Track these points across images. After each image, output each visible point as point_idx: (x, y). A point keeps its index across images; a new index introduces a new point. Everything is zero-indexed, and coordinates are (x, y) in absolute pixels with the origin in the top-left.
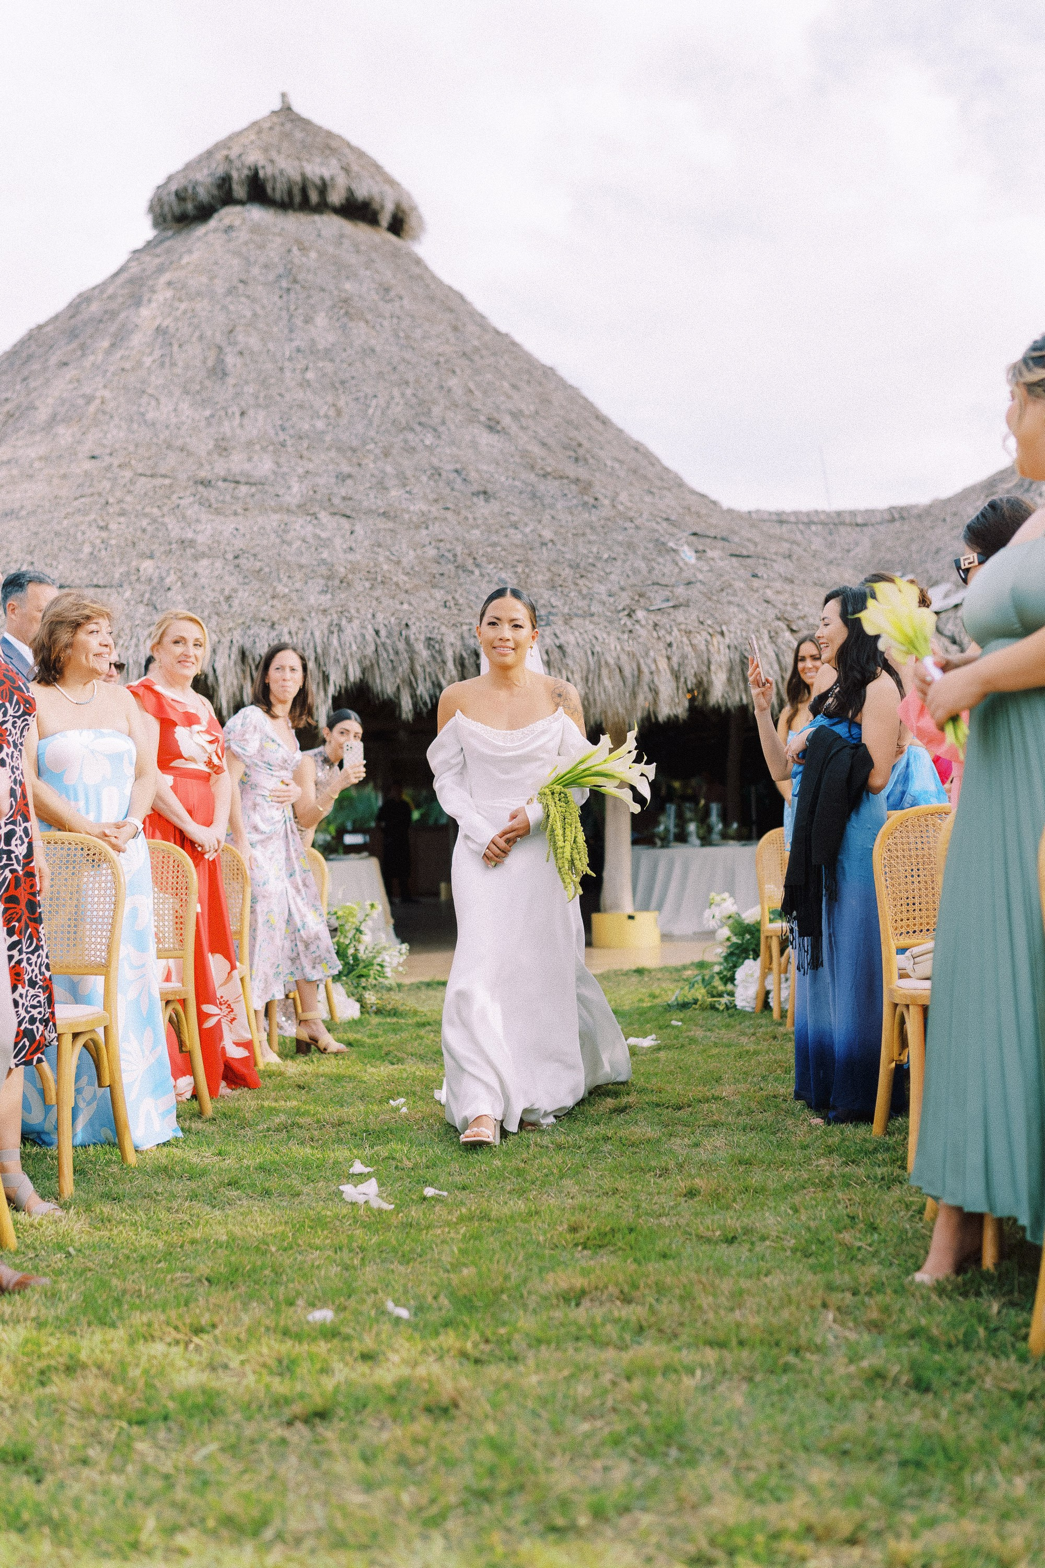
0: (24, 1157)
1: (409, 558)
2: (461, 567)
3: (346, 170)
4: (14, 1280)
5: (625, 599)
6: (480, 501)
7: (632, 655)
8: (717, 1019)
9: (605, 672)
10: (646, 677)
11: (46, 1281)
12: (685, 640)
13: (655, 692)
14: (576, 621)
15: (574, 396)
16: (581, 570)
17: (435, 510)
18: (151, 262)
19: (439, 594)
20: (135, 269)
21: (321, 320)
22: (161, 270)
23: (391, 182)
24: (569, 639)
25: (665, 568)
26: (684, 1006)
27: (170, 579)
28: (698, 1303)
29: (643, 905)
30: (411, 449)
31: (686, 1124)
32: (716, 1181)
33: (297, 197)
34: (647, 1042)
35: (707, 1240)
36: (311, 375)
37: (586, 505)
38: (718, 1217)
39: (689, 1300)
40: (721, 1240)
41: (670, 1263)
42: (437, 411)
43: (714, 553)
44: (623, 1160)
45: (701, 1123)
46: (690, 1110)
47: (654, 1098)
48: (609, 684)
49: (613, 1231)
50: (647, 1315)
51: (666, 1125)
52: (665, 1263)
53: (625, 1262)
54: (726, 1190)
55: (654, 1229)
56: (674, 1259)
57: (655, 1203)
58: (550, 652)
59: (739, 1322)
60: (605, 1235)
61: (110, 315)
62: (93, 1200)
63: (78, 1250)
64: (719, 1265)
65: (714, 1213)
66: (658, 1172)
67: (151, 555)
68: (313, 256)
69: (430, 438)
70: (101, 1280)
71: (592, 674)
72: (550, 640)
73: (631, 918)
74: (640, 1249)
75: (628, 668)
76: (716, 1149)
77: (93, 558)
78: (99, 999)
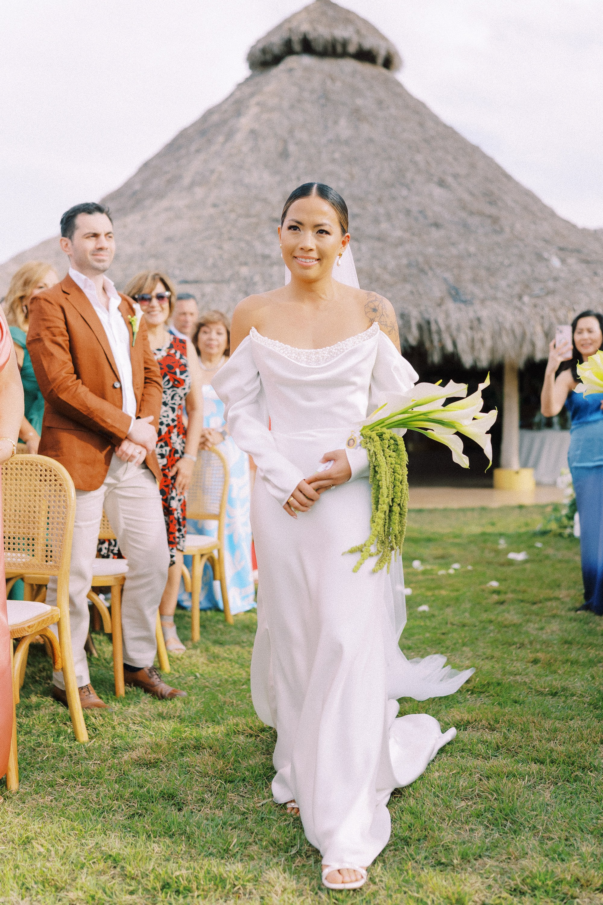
0: (176, 616)
1: (392, 264)
2: (422, 271)
3: (358, 32)
4: (168, 692)
5: (517, 289)
6: (433, 230)
7: (520, 324)
8: (562, 543)
9: (504, 334)
10: (528, 336)
11: (184, 693)
12: (552, 314)
13: (533, 345)
14: (488, 303)
15: (490, 162)
16: (491, 271)
17: (407, 235)
18: (247, 90)
19: (408, 287)
20: (238, 95)
21: (343, 122)
22: (252, 95)
23: (383, 38)
24: (484, 313)
25: (541, 270)
26: (544, 533)
27: (257, 278)
28: (531, 734)
29: (524, 465)
30: (394, 199)
31: (537, 615)
32: (550, 654)
33: (330, 49)
34: (520, 557)
35: (541, 693)
36: (337, 155)
37: (495, 232)
38: (549, 678)
39: (526, 732)
40: (549, 694)
41: (518, 707)
42: (409, 175)
43: (572, 261)
44: (499, 636)
45: (546, 614)
46: (540, 605)
47: (520, 597)
48: (506, 341)
49: (488, 684)
50: (502, 740)
51: (526, 615)
52: (515, 707)
53: (493, 704)
54: (555, 661)
55: (512, 683)
56: (520, 705)
57: (514, 667)
58: (472, 322)
59: (553, 748)
60: (484, 685)
61: (224, 122)
62: (209, 644)
63: (201, 675)
64: (545, 711)
65: (547, 676)
66: (518, 645)
67: (246, 264)
68: (338, 84)
69: (405, 192)
70: (213, 694)
71: (496, 335)
72: (471, 315)
73: (517, 473)
74: (503, 697)
75: (518, 331)
76: (553, 632)
77: (214, 265)
78: (216, 534)
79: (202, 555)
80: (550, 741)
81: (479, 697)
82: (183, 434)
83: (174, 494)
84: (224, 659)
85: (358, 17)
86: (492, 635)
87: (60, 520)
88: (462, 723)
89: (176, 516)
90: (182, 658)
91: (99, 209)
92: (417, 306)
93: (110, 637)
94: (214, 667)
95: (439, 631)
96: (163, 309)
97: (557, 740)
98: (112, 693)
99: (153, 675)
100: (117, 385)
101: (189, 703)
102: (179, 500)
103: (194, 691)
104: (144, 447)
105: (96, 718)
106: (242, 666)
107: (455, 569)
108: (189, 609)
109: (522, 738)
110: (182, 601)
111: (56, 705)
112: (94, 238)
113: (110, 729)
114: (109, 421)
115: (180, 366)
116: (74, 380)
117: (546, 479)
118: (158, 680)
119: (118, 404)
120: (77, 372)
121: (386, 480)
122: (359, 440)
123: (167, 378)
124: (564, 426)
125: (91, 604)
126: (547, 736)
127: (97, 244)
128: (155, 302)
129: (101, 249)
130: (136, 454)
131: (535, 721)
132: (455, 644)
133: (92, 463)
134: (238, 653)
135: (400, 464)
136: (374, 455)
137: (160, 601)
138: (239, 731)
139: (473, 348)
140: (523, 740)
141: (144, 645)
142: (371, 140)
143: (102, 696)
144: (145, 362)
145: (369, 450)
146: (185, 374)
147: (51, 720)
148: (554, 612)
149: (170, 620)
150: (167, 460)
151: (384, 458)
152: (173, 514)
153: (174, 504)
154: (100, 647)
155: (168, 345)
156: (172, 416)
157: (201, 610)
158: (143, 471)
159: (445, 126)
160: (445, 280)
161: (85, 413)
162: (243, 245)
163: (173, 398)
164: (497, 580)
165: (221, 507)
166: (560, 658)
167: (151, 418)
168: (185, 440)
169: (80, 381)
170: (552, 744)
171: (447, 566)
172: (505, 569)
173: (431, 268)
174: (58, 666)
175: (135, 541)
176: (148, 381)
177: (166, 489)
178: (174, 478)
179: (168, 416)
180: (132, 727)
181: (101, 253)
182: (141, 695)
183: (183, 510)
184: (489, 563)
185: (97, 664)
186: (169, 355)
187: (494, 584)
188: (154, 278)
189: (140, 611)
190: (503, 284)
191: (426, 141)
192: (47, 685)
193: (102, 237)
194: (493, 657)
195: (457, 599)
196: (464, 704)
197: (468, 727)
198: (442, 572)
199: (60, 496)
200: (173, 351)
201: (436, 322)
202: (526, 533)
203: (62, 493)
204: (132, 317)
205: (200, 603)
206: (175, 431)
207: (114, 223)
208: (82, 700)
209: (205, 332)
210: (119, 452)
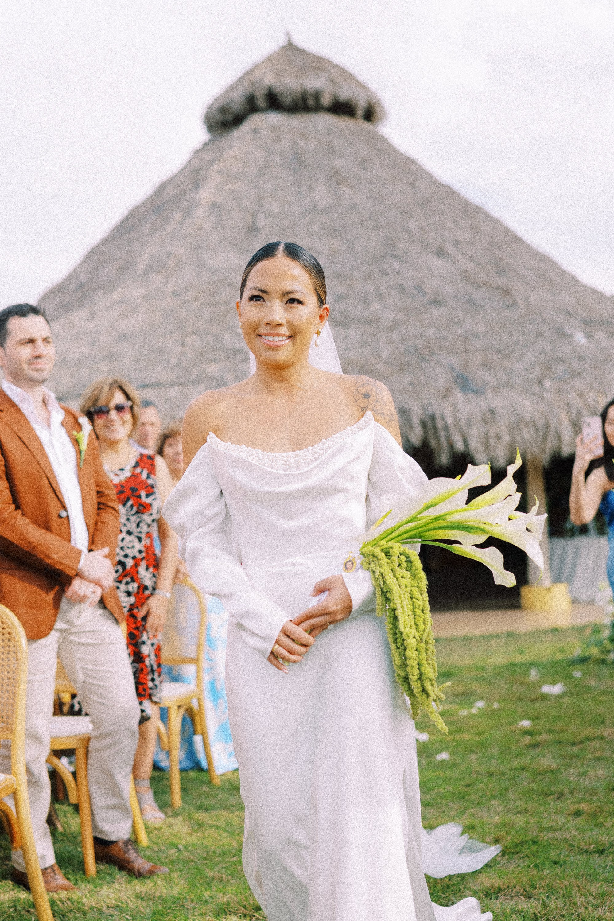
0: (152, 779)
1: (386, 352)
2: (422, 358)
3: (332, 81)
4: (146, 869)
5: (536, 373)
6: (433, 308)
7: (543, 413)
8: (606, 671)
9: (523, 427)
10: (552, 428)
11: (165, 870)
12: (579, 400)
13: (559, 437)
14: (503, 391)
15: (496, 224)
16: (504, 353)
17: (402, 317)
18: (206, 157)
19: (407, 377)
20: (196, 164)
21: (320, 188)
22: (212, 162)
23: (362, 86)
24: (499, 403)
25: (564, 348)
26: (583, 660)
28: (575, 900)
29: (557, 579)
30: (384, 274)
31: (578, 757)
32: (595, 804)
33: (300, 103)
34: (556, 689)
35: (584, 851)
36: (315, 227)
37: (507, 306)
38: (595, 833)
39: (569, 898)
40: (594, 852)
41: (558, 869)
42: (401, 246)
43: (599, 335)
44: (533, 786)
45: (588, 756)
46: (581, 746)
47: (557, 737)
48: (527, 434)
49: (522, 843)
50: (540, 908)
51: (564, 758)
52: (555, 869)
53: (529, 866)
54: (601, 812)
55: (550, 841)
56: (561, 866)
57: (553, 821)
58: (484, 414)
59: (601, 916)
60: (517, 845)
61: (181, 196)
62: (192, 810)
63: (185, 847)
64: (591, 872)
65: (591, 830)
66: (557, 795)
67: (214, 361)
68: (312, 144)
69: (397, 266)
70: (199, 869)
71: (514, 428)
72: (484, 406)
73: (548, 590)
74: (540, 857)
75: (540, 422)
76: (598, 777)
77: (178, 365)
78: (193, 680)
79: (179, 707)
80: (598, 907)
81: (512, 859)
82: (154, 567)
83: (145, 638)
84: (211, 827)
85: (330, 63)
86: (525, 784)
87: (11, 674)
88: (492, 891)
89: (147, 662)
90: (161, 828)
91: (34, 310)
92: (419, 399)
93: (77, 808)
94: (198, 837)
95: (463, 783)
96: (124, 422)
97: (606, 906)
98: (81, 872)
99: (128, 850)
100: (64, 514)
101: (170, 880)
102: (152, 645)
103: (176, 866)
104: (98, 584)
105: (63, 903)
106: (232, 834)
107: (479, 709)
108: (167, 770)
109: (565, 906)
110: (159, 761)
111: (16, 889)
112: (30, 345)
113: (80, 915)
114: (54, 556)
115: (146, 487)
116: (12, 512)
117: (583, 595)
118: (135, 855)
119: (66, 536)
120: (16, 502)
121: (402, 607)
122: (359, 560)
123: (130, 502)
124: (601, 532)
125: (51, 770)
126: (594, 902)
127: (34, 351)
128: (113, 414)
129: (38, 357)
130: (89, 593)
131: (579, 885)
132: (481, 797)
133: (40, 607)
134: (226, 819)
135: (418, 587)
136: (381, 578)
137: (132, 762)
138: (230, 911)
139: (487, 445)
140: (566, 908)
141: (115, 814)
142: (353, 207)
143: (70, 877)
144: (98, 485)
145: (374, 572)
146: (152, 497)
147: (12, 907)
148: (598, 754)
149: (145, 784)
150: (136, 598)
151: (395, 579)
152: (144, 661)
153: (145, 650)
154: (65, 820)
155: (133, 463)
156: (139, 546)
157: (182, 770)
158: (101, 611)
159: (440, 184)
160: (451, 367)
161: (27, 549)
162: (210, 339)
163: (138, 526)
164: (529, 718)
165: (198, 649)
166: (606, 807)
167: (106, 550)
168: (156, 574)
169: (19, 512)
170: (600, 912)
171: (469, 704)
172: (538, 705)
173: (433, 353)
174: (17, 844)
175: (96, 694)
176: (101, 506)
177: (135, 632)
178: (144, 619)
179: (133, 547)
180: (106, 911)
181: (39, 361)
182: (114, 873)
183: (158, 656)
184: (519, 699)
185: (62, 840)
186: (133, 475)
187: (526, 724)
188: (111, 387)
189: (110, 775)
190: (519, 367)
191: (419, 204)
192: (5, 867)
193: (40, 343)
194: (526, 811)
195: (482, 744)
196: (494, 868)
197: (500, 895)
198: (463, 712)
199: (9, 646)
200: (138, 470)
201: (443, 418)
202: (562, 661)
203: (12, 643)
204: (78, 432)
205: (180, 762)
206: (143, 564)
207: (52, 324)
208: (46, 882)
209: (171, 445)
210: (69, 592)
